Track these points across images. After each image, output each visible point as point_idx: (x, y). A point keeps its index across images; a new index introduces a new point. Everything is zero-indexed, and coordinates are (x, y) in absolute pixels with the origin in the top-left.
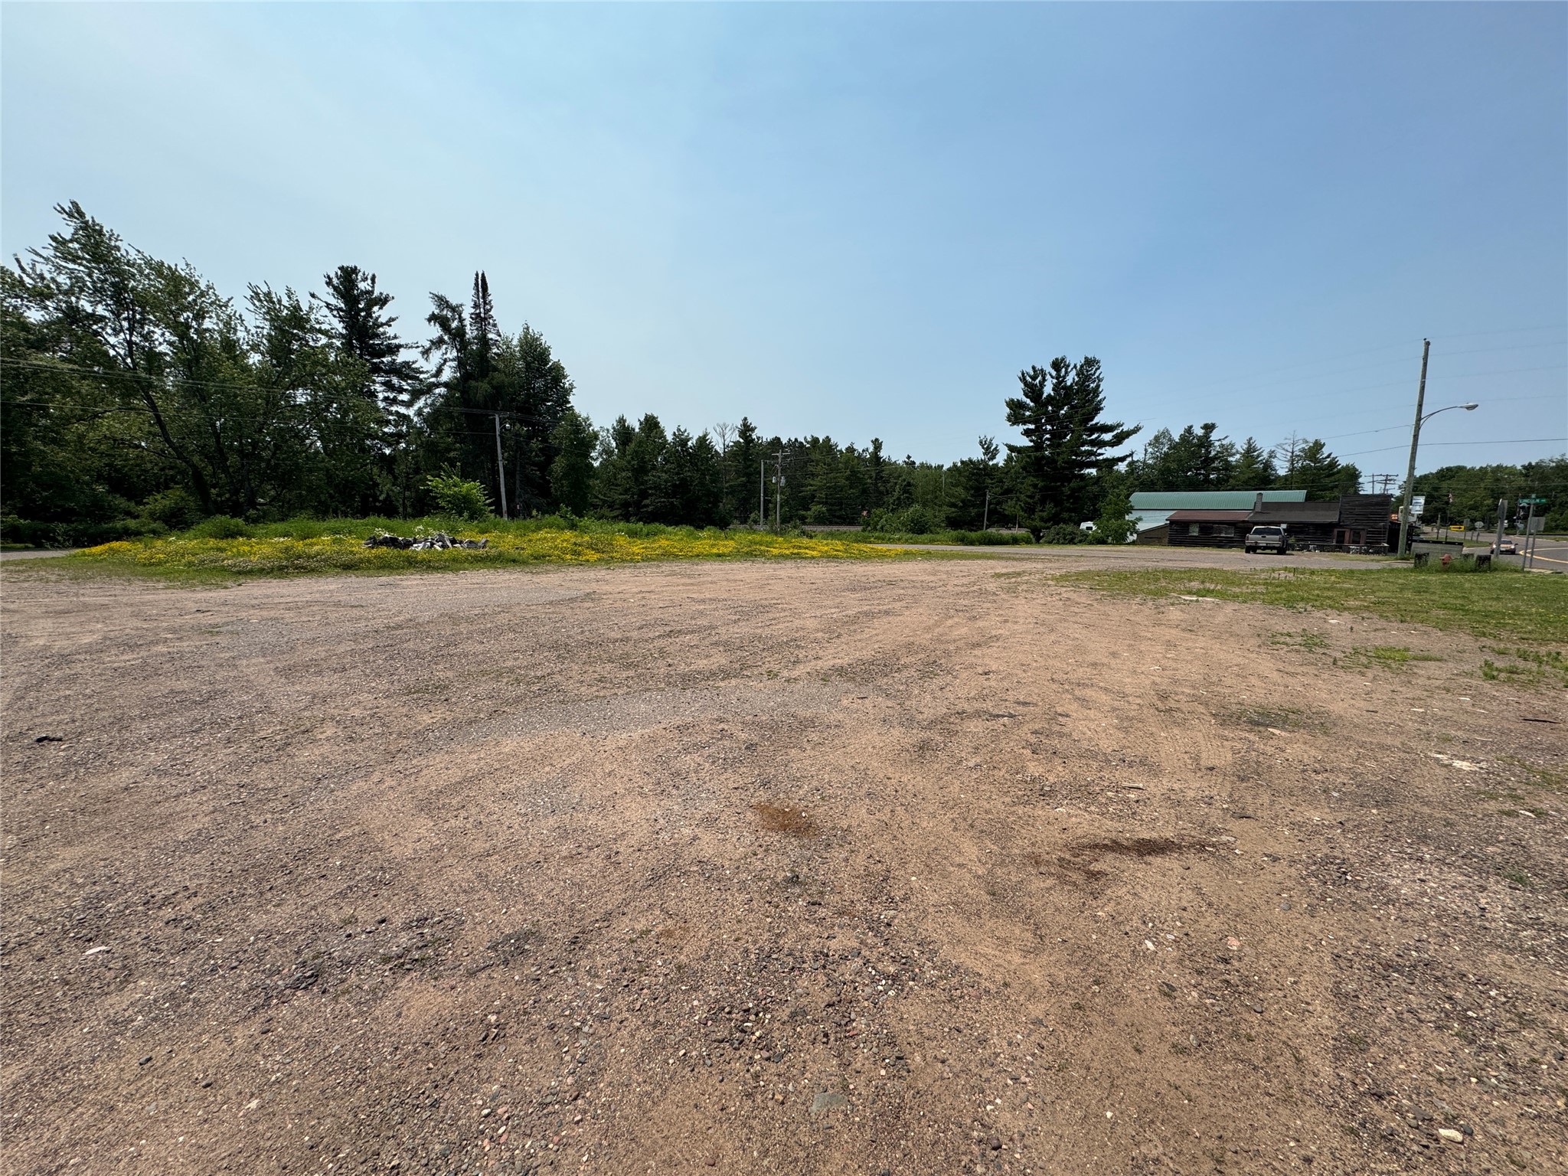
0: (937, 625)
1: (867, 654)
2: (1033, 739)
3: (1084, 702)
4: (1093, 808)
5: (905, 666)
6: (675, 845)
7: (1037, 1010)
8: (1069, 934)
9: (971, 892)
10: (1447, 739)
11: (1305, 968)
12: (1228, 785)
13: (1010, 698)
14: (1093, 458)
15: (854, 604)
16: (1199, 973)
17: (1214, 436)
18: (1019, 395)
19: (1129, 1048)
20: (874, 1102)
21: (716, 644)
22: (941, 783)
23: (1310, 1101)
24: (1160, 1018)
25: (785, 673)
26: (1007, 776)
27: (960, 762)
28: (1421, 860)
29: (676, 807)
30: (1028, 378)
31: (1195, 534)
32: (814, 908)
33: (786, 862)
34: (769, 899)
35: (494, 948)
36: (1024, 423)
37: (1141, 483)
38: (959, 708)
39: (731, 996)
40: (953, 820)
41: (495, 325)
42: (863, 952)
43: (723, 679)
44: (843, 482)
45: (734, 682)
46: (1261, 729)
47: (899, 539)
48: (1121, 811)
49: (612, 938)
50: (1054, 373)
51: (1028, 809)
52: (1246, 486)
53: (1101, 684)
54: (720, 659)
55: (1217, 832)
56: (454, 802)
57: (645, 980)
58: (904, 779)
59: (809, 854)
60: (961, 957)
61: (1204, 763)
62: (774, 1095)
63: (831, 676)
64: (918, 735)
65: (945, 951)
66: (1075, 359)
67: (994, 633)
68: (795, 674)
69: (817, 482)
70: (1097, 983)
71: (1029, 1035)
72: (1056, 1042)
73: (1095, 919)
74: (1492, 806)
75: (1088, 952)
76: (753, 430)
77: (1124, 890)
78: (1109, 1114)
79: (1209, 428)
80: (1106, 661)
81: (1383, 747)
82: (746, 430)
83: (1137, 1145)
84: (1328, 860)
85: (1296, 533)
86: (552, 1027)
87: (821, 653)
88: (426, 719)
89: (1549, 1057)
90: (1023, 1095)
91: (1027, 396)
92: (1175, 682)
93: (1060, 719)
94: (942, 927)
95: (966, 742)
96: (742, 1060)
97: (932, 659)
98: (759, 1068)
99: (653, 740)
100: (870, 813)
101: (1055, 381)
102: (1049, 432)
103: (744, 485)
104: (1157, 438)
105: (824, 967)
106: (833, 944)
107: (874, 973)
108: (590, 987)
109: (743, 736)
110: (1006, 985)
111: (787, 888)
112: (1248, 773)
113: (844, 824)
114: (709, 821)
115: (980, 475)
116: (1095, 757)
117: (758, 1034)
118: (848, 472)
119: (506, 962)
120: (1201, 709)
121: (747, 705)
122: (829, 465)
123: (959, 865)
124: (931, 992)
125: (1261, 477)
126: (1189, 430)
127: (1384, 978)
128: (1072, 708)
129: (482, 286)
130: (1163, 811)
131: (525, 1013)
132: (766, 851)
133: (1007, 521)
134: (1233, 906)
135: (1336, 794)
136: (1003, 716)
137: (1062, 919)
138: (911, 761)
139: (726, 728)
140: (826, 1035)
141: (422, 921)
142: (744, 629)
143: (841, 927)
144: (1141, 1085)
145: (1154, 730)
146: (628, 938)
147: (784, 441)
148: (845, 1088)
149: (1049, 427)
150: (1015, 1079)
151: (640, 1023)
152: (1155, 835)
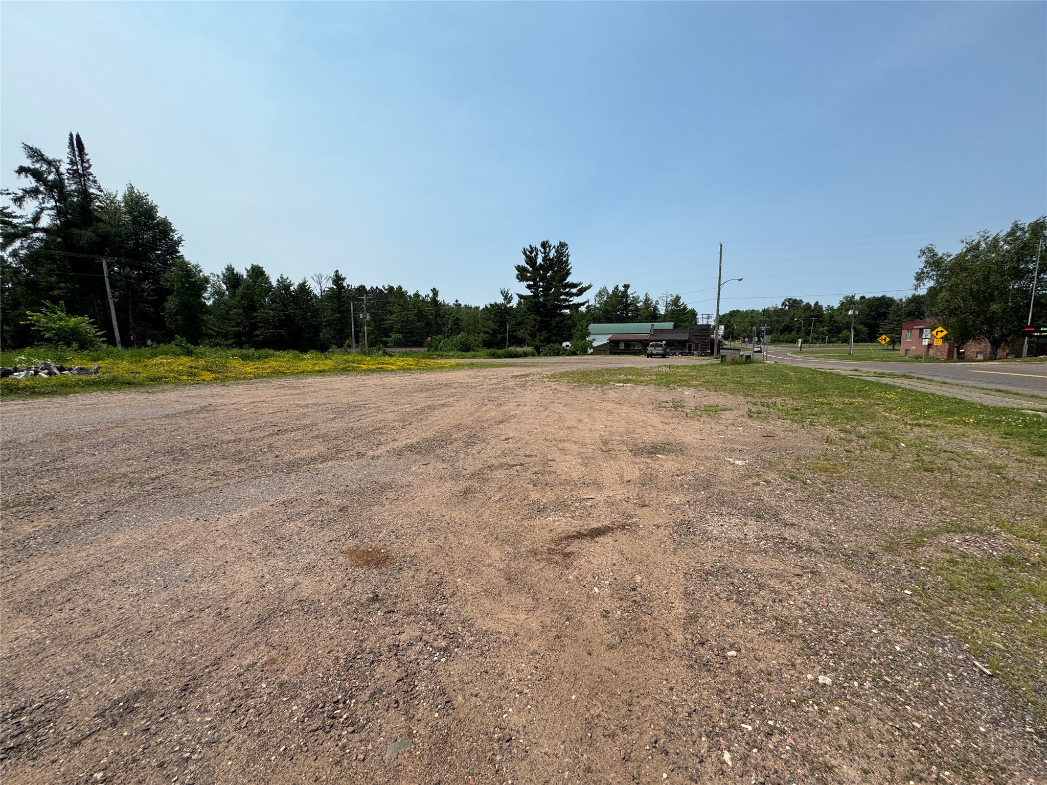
0: (477, 411)
1: (430, 434)
2: (534, 477)
3: (563, 451)
4: (567, 515)
5: (456, 440)
6: (279, 592)
7: (533, 646)
8: (553, 594)
9: (495, 581)
10: (733, 450)
11: (671, 584)
12: (637, 489)
13: (521, 453)
14: (567, 303)
15: (421, 400)
16: (621, 599)
17: (629, 292)
18: (522, 261)
19: (585, 654)
20: (430, 737)
21: (317, 437)
22: (478, 514)
23: (672, 656)
24: (600, 631)
25: (371, 453)
26: (519, 503)
27: (489, 498)
28: (721, 514)
29: (280, 564)
30: (528, 253)
31: (622, 348)
32: (388, 615)
33: (369, 587)
34: (355, 616)
35: (101, 715)
36: (527, 281)
37: (594, 318)
38: (489, 464)
39: (324, 694)
40: (485, 537)
41: (95, 182)
42: (424, 638)
43: (322, 462)
44: (412, 317)
45: (330, 464)
46: (653, 455)
47: (453, 356)
48: (582, 513)
49: (221, 677)
50: (543, 250)
51: (531, 522)
52: (646, 320)
53: (573, 439)
54: (319, 448)
55: (631, 517)
56: (58, 598)
57: (251, 702)
58: (454, 515)
59: (386, 577)
60: (490, 624)
61: (626, 478)
62: (357, 756)
63: (404, 451)
64: (463, 484)
65: (479, 623)
66: (554, 242)
67: (512, 413)
68: (378, 452)
69: (394, 317)
70: (568, 620)
71: (529, 663)
72: (544, 663)
73: (568, 581)
74: (750, 482)
75: (563, 602)
76: (344, 279)
77: (584, 560)
78: (574, 697)
79: (626, 287)
80: (575, 425)
81: (707, 458)
82: (338, 279)
83: (588, 710)
84: (682, 522)
86: (161, 765)
87: (397, 437)
88: (28, 529)
89: (770, 602)
90: (525, 701)
91: (528, 264)
92: (612, 434)
93: (550, 463)
94: (477, 608)
95: (493, 485)
96: (332, 739)
97: (473, 434)
98: (345, 740)
99: (262, 515)
100: (430, 541)
101: (543, 255)
102: (542, 287)
103: (339, 320)
104: (600, 293)
105: (396, 655)
106: (403, 637)
107: (431, 649)
108: (200, 721)
109: (337, 502)
110: (516, 635)
111: (369, 605)
112: (647, 481)
113: (412, 552)
114: (309, 569)
115: (502, 313)
116: (569, 484)
117: (345, 716)
118: (416, 311)
119: (114, 724)
120: (625, 448)
121: (341, 479)
122: (402, 306)
123: (489, 565)
124: (469, 652)
126: (616, 288)
127: (706, 580)
128: (556, 455)
129: (77, 145)
130: (604, 509)
131: (134, 761)
132: (354, 582)
133: (520, 342)
134: (638, 557)
135: (686, 486)
136: (517, 465)
137: (549, 586)
138: (458, 502)
139: (323, 497)
140: (397, 702)
141: (18, 712)
142: (339, 424)
143: (408, 624)
144: (591, 674)
145: (601, 463)
146: (235, 673)
147: (368, 288)
148: (410, 734)
149: (541, 284)
150: (520, 693)
151: (246, 737)
152: (600, 524)
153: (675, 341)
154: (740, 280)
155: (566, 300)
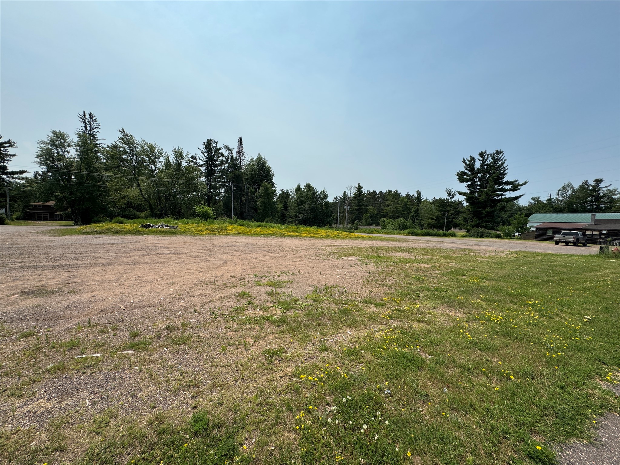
14: (500, 197)
17: (602, 185)
18: (462, 168)
30: (467, 162)
31: (550, 235)
36: (466, 182)
37: (554, 209)
44: (400, 208)
50: (481, 159)
66: (491, 151)
69: (389, 208)
76: (362, 188)
79: (598, 181)
82: (360, 188)
85: (612, 236)
91: (466, 169)
101: (482, 162)
102: (479, 185)
103: (358, 210)
104: (564, 188)
115: (445, 205)
118: (403, 204)
122: (394, 202)
126: (586, 183)
129: (240, 141)
147: (378, 192)
149: (479, 183)
155: (502, 195)
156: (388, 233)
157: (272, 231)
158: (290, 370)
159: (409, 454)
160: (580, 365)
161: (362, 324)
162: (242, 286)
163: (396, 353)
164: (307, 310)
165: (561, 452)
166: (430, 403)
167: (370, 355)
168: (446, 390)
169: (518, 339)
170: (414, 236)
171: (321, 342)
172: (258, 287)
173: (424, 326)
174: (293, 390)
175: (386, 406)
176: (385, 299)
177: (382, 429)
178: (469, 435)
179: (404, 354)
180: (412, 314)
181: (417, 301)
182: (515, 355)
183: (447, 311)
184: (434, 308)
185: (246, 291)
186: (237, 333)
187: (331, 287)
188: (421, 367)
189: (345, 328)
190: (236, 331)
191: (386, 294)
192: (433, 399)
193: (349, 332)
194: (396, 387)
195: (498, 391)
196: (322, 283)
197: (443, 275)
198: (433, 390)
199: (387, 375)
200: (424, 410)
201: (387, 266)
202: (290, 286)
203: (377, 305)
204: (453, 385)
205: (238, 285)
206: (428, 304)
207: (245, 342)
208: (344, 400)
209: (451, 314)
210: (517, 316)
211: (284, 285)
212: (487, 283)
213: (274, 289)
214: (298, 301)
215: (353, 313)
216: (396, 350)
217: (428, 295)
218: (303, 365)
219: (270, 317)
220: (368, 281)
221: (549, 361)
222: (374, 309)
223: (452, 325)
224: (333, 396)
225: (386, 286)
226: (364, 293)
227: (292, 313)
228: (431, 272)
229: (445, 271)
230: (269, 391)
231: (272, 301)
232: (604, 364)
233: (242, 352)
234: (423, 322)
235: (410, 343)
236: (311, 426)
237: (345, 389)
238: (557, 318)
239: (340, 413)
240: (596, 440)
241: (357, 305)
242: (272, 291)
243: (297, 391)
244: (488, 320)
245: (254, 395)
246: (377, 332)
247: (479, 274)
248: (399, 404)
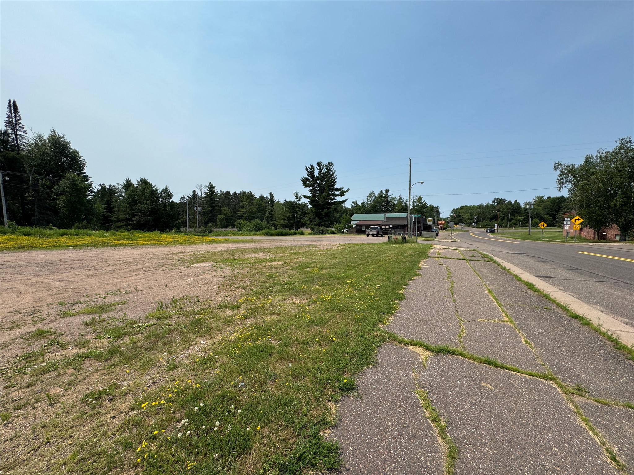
14: (333, 201)
17: (389, 194)
18: (305, 175)
30: (309, 170)
31: (364, 230)
36: (309, 187)
44: (255, 210)
50: (318, 168)
52: (400, 211)
66: (325, 163)
69: (244, 210)
76: (214, 187)
79: (387, 191)
82: (211, 188)
85: (395, 228)
91: (308, 175)
101: (319, 171)
102: (318, 190)
103: (211, 211)
104: (370, 195)
115: (294, 207)
118: (257, 206)
122: (249, 203)
125: (405, 209)
126: (381, 192)
129: (13, 107)
133: (304, 225)
147: (232, 193)
149: (318, 189)
153: (398, 225)
154: (422, 183)
155: (334, 199)
156: (244, 235)
157: (88, 240)
158: (126, 405)
159: (259, 428)
160: (372, 318)
161: (217, 330)
162: (35, 323)
163: (250, 348)
164: (149, 331)
165: (359, 378)
166: (277, 380)
167: (225, 358)
168: (290, 365)
169: (340, 310)
170: (269, 236)
171: (168, 362)
172: (68, 319)
173: (275, 317)
174: (133, 425)
175: (239, 398)
176: (240, 301)
177: (236, 419)
178: (305, 392)
179: (256, 347)
180: (266, 309)
181: (270, 297)
182: (338, 323)
183: (294, 300)
184: (284, 300)
185: (46, 328)
186: (32, 388)
187: (180, 299)
188: (271, 353)
189: (197, 339)
190: (28, 387)
191: (242, 295)
192: (280, 376)
193: (202, 342)
194: (250, 378)
195: (326, 352)
196: (169, 296)
197: (292, 269)
198: (281, 368)
199: (241, 370)
200: (272, 388)
201: (243, 268)
202: (123, 307)
203: (232, 308)
204: (295, 359)
205: (28, 322)
206: (280, 297)
207: (48, 396)
208: (196, 408)
209: (297, 302)
210: (341, 293)
211: (113, 308)
212: (324, 272)
213: (96, 317)
214: (136, 323)
215: (207, 321)
216: (250, 346)
217: (279, 290)
218: (146, 393)
219: (91, 352)
220: (223, 286)
221: (357, 321)
222: (229, 312)
223: (297, 310)
224: (184, 411)
225: (242, 288)
226: (220, 299)
227: (127, 340)
228: (283, 269)
229: (294, 266)
230: (95, 440)
231: (94, 332)
232: (384, 313)
233: (43, 410)
234: (274, 314)
235: (262, 335)
236: (157, 452)
237: (198, 399)
238: (363, 290)
239: (192, 424)
240: (376, 363)
241: (211, 312)
242: (93, 319)
243: (137, 424)
244: (323, 301)
245: (70, 454)
246: (233, 333)
247: (319, 265)
248: (252, 391)
